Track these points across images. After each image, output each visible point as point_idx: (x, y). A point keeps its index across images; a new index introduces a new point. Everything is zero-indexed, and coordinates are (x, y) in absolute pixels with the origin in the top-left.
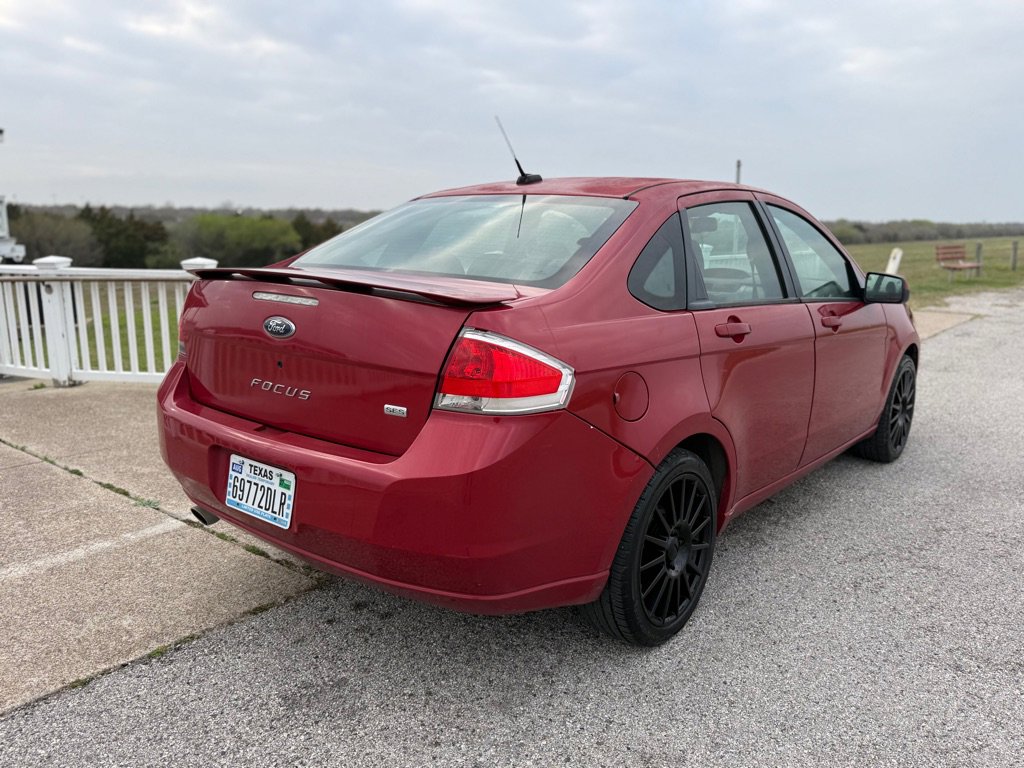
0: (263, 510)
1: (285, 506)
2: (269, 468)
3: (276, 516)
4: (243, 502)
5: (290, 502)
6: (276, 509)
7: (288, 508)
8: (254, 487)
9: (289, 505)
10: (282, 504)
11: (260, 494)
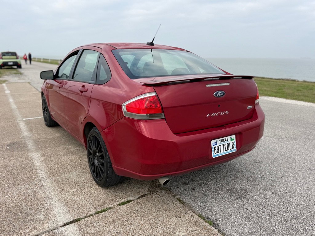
0: (227, 151)
1: (234, 145)
2: (226, 138)
3: (232, 150)
4: (220, 152)
5: (235, 143)
6: (231, 148)
7: (235, 145)
8: (222, 146)
9: (235, 144)
10: (233, 145)
11: (225, 147)
